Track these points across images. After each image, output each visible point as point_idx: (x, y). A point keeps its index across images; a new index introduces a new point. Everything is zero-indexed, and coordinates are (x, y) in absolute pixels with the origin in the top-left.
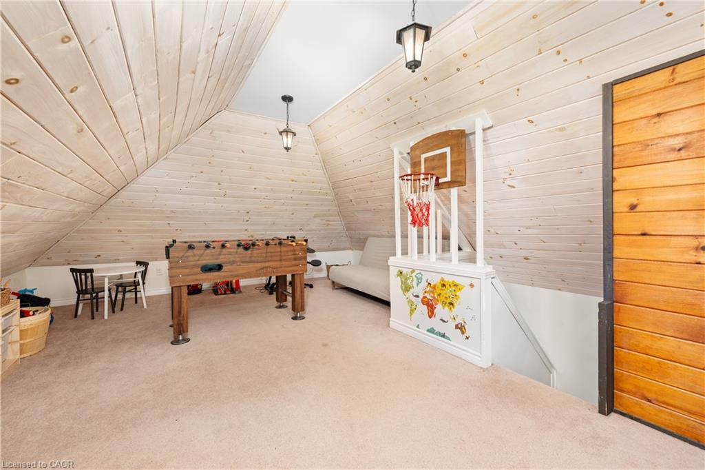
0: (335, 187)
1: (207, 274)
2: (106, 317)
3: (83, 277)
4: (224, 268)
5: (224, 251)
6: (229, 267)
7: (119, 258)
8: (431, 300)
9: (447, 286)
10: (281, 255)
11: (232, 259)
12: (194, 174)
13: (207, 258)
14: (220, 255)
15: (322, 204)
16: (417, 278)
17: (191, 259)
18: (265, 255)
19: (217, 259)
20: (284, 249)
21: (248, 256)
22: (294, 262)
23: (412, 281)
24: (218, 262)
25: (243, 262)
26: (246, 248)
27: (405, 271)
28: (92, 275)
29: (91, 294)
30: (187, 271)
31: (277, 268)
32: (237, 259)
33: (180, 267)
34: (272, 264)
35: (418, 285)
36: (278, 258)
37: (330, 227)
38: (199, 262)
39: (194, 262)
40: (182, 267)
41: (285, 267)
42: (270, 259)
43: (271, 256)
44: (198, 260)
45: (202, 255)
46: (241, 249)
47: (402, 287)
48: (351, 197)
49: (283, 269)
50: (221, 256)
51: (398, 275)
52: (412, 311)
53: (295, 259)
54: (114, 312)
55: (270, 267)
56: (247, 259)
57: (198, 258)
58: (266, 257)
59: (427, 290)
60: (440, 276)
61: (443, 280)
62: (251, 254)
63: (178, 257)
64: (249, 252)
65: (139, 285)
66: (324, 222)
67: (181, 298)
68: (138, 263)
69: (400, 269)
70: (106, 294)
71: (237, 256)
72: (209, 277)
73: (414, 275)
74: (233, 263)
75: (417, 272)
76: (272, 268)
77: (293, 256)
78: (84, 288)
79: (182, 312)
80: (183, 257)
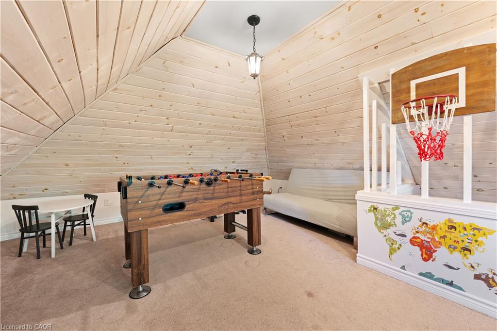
0: (269, 123)
1: (170, 214)
2: (53, 255)
3: (27, 214)
4: (187, 207)
5: (188, 187)
6: (191, 205)
7: (68, 191)
8: (428, 242)
9: (458, 229)
10: (241, 190)
11: (194, 197)
12: (144, 108)
13: (170, 196)
14: (182, 192)
15: (254, 140)
16: (403, 216)
17: (152, 198)
18: (226, 190)
19: (179, 197)
20: (243, 183)
21: (211, 192)
22: (252, 197)
23: (394, 218)
24: (180, 200)
25: (206, 199)
26: (209, 184)
27: (381, 207)
28: (36, 213)
29: (37, 232)
30: (148, 212)
31: (238, 203)
32: (200, 196)
33: (138, 209)
34: (233, 200)
35: (403, 223)
36: (238, 193)
37: (256, 160)
38: (161, 202)
39: (156, 202)
40: (142, 209)
41: (244, 202)
42: (231, 194)
43: (232, 192)
44: (160, 200)
45: (163, 193)
46: (204, 186)
47: (376, 224)
48: (284, 133)
49: (243, 204)
50: (184, 194)
51: (370, 211)
52: (392, 251)
53: (253, 193)
54: (62, 248)
55: (231, 203)
56: (210, 196)
57: (159, 197)
58: (228, 192)
59: (420, 229)
60: (447, 216)
61: (450, 221)
62: (214, 190)
63: (136, 197)
64: (211, 188)
65: (88, 218)
66: (253, 155)
67: (141, 244)
68: (87, 196)
69: (375, 204)
70: (53, 230)
71: (199, 193)
72: (172, 218)
73: (397, 212)
74: (195, 200)
75: (402, 209)
76: (233, 203)
77: (251, 191)
78: (28, 225)
79: (143, 260)
80: (142, 196)
